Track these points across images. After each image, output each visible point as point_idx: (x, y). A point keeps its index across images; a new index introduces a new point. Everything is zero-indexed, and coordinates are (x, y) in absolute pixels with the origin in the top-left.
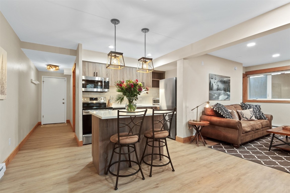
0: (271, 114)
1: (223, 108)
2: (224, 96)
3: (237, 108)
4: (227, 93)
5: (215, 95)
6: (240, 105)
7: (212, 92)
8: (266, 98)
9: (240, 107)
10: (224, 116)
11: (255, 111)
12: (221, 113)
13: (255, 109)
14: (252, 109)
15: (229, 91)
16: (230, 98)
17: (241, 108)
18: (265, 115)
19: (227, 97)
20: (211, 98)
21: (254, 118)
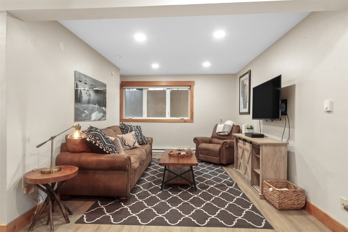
0: (151, 137)
1: (102, 135)
2: (99, 113)
3: (116, 132)
4: (102, 109)
5: (86, 111)
6: (119, 127)
7: (81, 106)
8: (142, 116)
9: (120, 129)
10: (105, 150)
11: (137, 134)
12: (99, 146)
13: (136, 132)
14: (133, 132)
15: (105, 106)
16: (106, 117)
17: (121, 131)
18: (147, 138)
19: (102, 114)
20: (78, 117)
21: (137, 145)
